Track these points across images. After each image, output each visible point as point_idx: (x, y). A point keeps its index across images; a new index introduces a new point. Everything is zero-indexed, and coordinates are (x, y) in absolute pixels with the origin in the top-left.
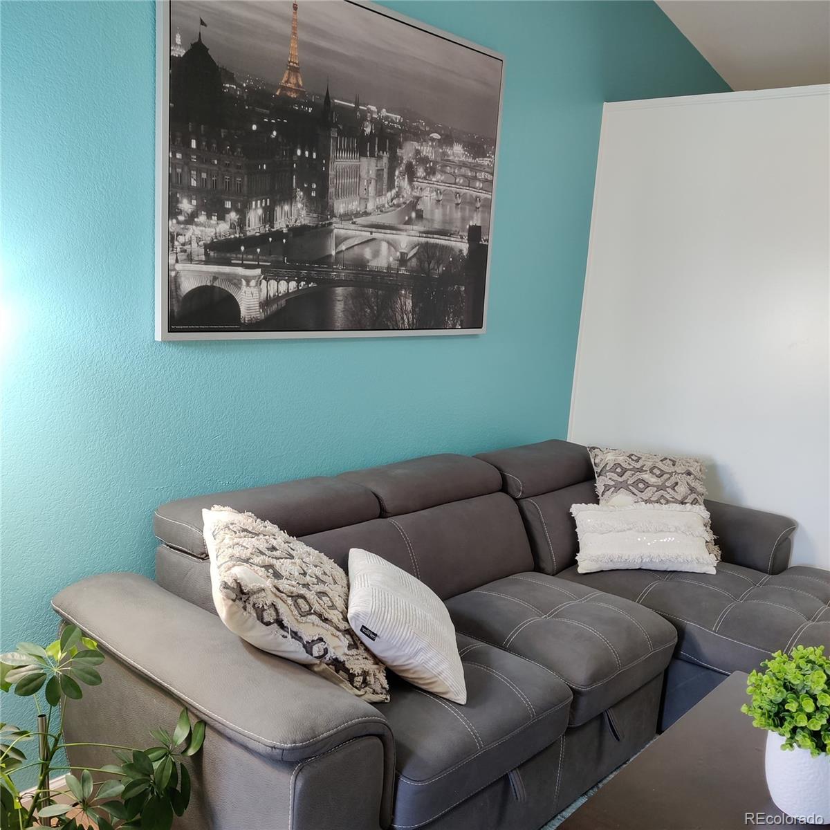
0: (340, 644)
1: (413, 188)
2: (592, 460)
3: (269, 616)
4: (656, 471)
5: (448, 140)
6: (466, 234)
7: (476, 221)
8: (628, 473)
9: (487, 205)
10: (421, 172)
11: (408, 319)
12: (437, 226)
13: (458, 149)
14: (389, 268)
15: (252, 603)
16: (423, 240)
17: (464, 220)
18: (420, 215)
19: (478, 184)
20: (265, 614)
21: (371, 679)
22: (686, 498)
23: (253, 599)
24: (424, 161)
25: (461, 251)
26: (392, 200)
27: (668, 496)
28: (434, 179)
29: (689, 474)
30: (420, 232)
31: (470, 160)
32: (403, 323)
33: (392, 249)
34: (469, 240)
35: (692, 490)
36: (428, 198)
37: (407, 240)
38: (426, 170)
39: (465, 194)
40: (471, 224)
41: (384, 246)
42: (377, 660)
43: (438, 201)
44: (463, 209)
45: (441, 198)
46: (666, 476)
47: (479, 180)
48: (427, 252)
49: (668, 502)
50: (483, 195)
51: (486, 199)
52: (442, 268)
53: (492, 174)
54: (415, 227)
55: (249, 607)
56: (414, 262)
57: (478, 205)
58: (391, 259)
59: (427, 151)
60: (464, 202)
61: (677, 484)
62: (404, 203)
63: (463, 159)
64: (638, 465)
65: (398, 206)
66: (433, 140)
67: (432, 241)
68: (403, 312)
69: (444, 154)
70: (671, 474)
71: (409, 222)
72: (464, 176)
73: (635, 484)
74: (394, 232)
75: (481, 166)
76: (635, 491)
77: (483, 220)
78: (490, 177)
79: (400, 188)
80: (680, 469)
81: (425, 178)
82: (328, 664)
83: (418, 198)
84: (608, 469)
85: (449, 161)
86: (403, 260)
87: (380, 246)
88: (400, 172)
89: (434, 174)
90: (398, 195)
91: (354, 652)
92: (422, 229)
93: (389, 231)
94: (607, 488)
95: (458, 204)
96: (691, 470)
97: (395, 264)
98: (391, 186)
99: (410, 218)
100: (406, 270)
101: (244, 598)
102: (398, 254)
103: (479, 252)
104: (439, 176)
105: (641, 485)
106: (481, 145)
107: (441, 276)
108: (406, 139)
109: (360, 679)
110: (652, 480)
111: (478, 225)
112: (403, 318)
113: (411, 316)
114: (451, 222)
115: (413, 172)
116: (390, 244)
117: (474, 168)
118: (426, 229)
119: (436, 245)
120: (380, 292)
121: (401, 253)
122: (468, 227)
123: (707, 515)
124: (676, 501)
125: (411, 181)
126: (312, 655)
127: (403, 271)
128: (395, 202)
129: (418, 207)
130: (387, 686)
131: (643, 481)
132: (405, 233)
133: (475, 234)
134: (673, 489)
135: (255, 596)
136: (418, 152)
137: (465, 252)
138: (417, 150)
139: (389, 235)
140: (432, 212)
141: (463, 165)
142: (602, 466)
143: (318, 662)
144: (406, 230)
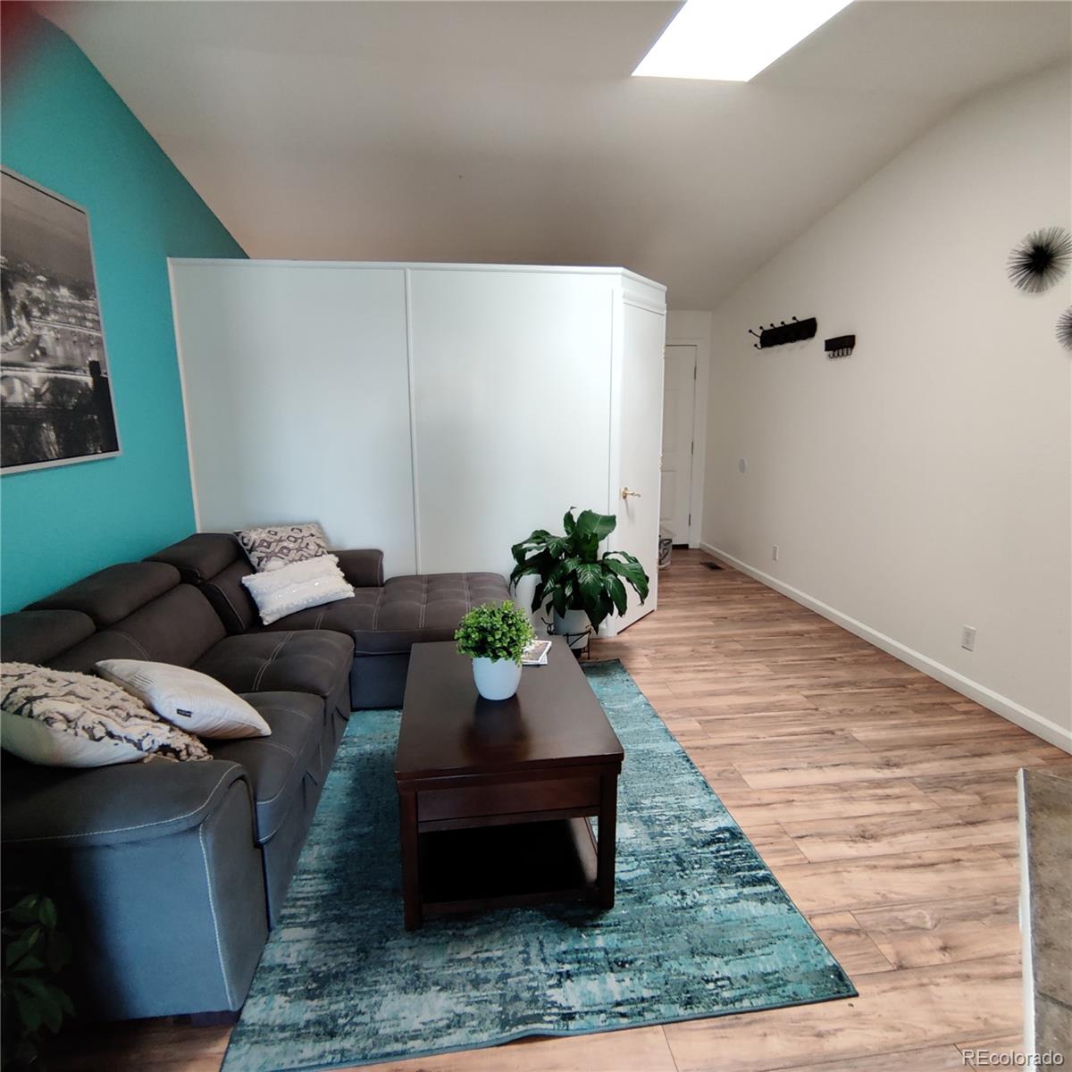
0: (162, 731)
1: (31, 326)
2: (241, 542)
3: (99, 732)
4: (291, 539)
5: (53, 283)
6: (88, 369)
7: (93, 357)
8: (273, 545)
9: (99, 343)
10: (36, 313)
11: (54, 449)
12: (61, 362)
13: (64, 292)
14: (26, 404)
15: (81, 728)
16: (52, 375)
17: (84, 356)
18: (44, 353)
19: (88, 324)
20: (95, 731)
21: (192, 749)
22: (317, 552)
23: (80, 724)
24: (37, 301)
25: (86, 384)
26: (14, 339)
27: (305, 554)
28: (49, 319)
29: (312, 535)
30: (48, 368)
31: (77, 302)
32: (51, 454)
33: (26, 386)
34: (92, 374)
35: (319, 546)
36: (48, 337)
37: (37, 375)
38: (40, 310)
39: (79, 332)
40: (90, 359)
41: (17, 383)
42: (190, 734)
43: (57, 339)
44: (80, 347)
45: (59, 336)
46: (299, 540)
47: (89, 320)
48: (58, 387)
49: (307, 558)
50: (95, 334)
51: (97, 337)
52: (74, 401)
53: (97, 315)
54: (42, 364)
55: (80, 731)
56: (48, 397)
57: (92, 342)
58: (26, 395)
59: (37, 292)
60: (80, 341)
61: (308, 544)
62: (27, 341)
63: (70, 300)
64: (277, 538)
65: (21, 344)
66: (40, 282)
67: (59, 376)
68: (49, 443)
69: (54, 295)
70: (302, 538)
71: (35, 359)
72: (75, 317)
73: (281, 551)
74: (24, 369)
75: (88, 307)
76: (282, 556)
77: (98, 355)
78: (96, 318)
79: (19, 326)
80: (306, 533)
81: (40, 318)
82: (155, 752)
83: (39, 337)
84: (256, 545)
85: (58, 302)
86: (38, 395)
87: (13, 383)
88: (17, 312)
89: (48, 314)
90: (19, 334)
91: (173, 734)
92: (48, 365)
93: (18, 369)
94: (260, 559)
95: (75, 342)
96: (312, 532)
97: (31, 400)
98: (11, 326)
99: (35, 355)
100: (44, 405)
101: (72, 725)
102: (32, 390)
103: (102, 384)
104: (53, 317)
105: (285, 551)
106: (83, 289)
107: (75, 407)
108: (15, 280)
109: (184, 753)
110: (291, 545)
111: (96, 360)
112: (50, 450)
113: (56, 447)
114: (72, 358)
115: (29, 312)
116: (24, 381)
117: (81, 309)
118: (53, 365)
119: (64, 380)
120: (23, 427)
121: (35, 389)
122: (87, 362)
123: (337, 559)
124: (312, 556)
125: (28, 320)
126: (142, 750)
127: (40, 406)
128: (18, 340)
129: (41, 345)
130: (205, 749)
131: (285, 548)
132: (34, 370)
133: (95, 368)
134: (307, 548)
135: (81, 719)
136: (29, 293)
137: (91, 385)
138: (27, 291)
139: (19, 372)
140: (54, 349)
141: (72, 306)
142: (251, 544)
143: (146, 754)
144: (34, 367)
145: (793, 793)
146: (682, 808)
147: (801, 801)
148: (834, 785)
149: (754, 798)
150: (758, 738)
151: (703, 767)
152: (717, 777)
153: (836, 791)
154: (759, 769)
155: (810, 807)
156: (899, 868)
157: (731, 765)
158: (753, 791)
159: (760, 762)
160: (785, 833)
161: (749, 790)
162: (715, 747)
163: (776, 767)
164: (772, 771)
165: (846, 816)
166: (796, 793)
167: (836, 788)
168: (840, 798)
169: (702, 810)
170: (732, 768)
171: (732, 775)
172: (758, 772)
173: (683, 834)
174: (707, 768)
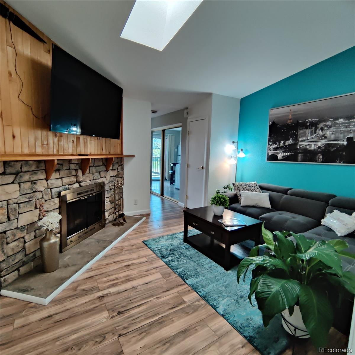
5: (336, 119)
6: (346, 139)
7: (350, 136)
12: (332, 139)
13: (341, 120)
14: (314, 150)
17: (344, 136)
18: (325, 138)
19: (351, 126)
24: (327, 126)
30: (326, 141)
31: (347, 121)
32: (319, 161)
36: (328, 133)
37: (321, 143)
43: (333, 133)
48: (328, 145)
56: (323, 148)
57: (352, 131)
59: (328, 123)
60: (344, 132)
62: (320, 136)
63: (343, 122)
67: (330, 143)
72: (344, 126)
74: (317, 142)
75: (352, 121)
77: (354, 135)
79: (318, 133)
81: (327, 129)
83: (325, 134)
85: (337, 123)
87: (312, 145)
88: (318, 130)
89: (331, 128)
93: (314, 142)
95: (341, 133)
98: (315, 133)
99: (322, 139)
102: (318, 146)
106: (352, 117)
107: (334, 150)
108: (320, 123)
113: (322, 160)
114: (338, 137)
116: (315, 145)
117: (349, 123)
120: (311, 154)
125: (322, 131)
127: (319, 150)
128: (317, 136)
133: (350, 139)
137: (345, 144)
138: (325, 124)
140: (330, 136)
145: (146, 274)
146: (178, 261)
147: (143, 272)
148: (130, 281)
149: (158, 270)
150: (157, 298)
151: (176, 277)
152: (170, 274)
153: (131, 278)
154: (156, 281)
155: (141, 271)
156: (124, 260)
157: (166, 280)
158: (158, 272)
159: (156, 284)
160: (150, 262)
161: (160, 272)
162: (174, 288)
163: (150, 283)
164: (151, 282)
165: (131, 270)
166: (144, 274)
167: (130, 280)
168: (130, 276)
169: (173, 262)
170: (166, 279)
171: (166, 276)
172: (157, 279)
173: (176, 255)
174: (175, 277)
